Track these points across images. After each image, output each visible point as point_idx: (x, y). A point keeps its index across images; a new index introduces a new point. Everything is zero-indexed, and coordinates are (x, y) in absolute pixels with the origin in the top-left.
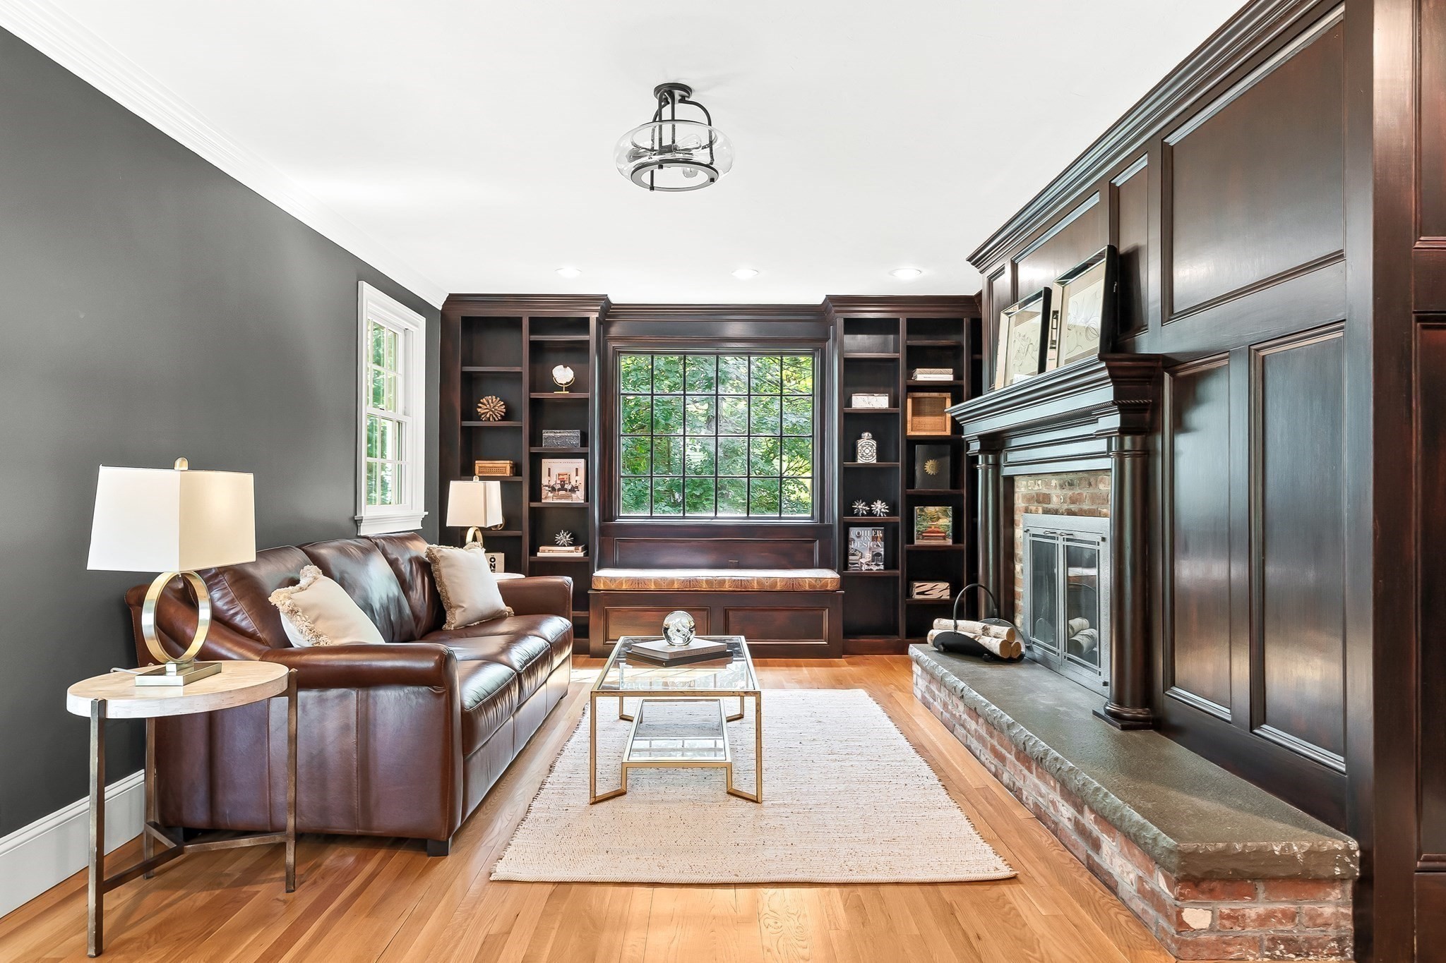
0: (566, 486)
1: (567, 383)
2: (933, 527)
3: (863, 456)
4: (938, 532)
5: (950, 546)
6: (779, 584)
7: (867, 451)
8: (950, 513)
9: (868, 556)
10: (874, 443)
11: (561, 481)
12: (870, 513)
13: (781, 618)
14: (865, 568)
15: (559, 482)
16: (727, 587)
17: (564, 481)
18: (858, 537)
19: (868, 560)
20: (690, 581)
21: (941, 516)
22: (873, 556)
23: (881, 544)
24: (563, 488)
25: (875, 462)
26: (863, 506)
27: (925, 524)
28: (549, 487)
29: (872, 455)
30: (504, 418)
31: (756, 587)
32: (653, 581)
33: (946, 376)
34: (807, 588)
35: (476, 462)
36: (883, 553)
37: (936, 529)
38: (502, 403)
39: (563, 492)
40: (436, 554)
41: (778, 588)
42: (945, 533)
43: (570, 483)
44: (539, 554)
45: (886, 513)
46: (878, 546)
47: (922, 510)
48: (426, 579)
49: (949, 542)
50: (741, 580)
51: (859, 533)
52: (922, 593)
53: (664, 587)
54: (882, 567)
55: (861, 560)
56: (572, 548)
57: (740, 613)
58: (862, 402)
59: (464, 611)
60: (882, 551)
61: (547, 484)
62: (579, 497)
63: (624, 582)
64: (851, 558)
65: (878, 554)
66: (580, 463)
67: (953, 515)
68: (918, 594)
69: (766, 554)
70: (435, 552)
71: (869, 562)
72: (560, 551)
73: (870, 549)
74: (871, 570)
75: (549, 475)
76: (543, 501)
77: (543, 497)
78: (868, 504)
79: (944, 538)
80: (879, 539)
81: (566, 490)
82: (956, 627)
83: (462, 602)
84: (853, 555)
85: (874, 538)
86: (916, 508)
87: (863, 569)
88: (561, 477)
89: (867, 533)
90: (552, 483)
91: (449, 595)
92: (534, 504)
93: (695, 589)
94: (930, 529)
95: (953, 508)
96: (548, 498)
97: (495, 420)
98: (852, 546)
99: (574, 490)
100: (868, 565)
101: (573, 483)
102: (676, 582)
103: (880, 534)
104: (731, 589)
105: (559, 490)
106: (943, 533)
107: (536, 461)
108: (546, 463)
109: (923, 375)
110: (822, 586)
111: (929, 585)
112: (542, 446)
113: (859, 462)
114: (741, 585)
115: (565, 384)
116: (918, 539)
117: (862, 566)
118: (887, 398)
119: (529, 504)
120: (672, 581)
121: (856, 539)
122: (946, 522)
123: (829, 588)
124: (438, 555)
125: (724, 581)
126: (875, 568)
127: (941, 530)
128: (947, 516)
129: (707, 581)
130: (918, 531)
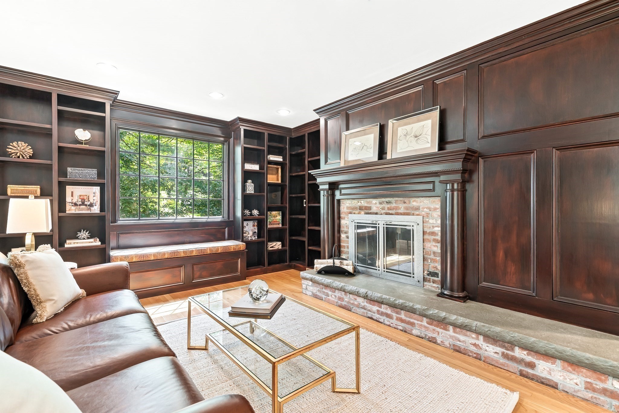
0: (86, 203)
1: (86, 140)
2: (275, 220)
3: (249, 190)
4: (277, 222)
5: (281, 227)
6: (220, 249)
7: (250, 188)
8: (281, 214)
9: (251, 233)
10: (253, 185)
11: (82, 200)
12: (251, 215)
13: (219, 265)
14: (250, 238)
15: (80, 200)
16: (194, 254)
17: (84, 200)
18: (247, 225)
19: (251, 235)
20: (174, 252)
21: (277, 215)
22: (253, 233)
23: (256, 228)
24: (83, 204)
25: (253, 193)
26: (249, 212)
27: (272, 219)
28: (72, 203)
29: (252, 190)
30: (31, 157)
31: (209, 252)
32: (153, 255)
33: (279, 159)
34: (232, 250)
35: (9, 186)
36: (257, 232)
37: (276, 221)
38: (30, 147)
39: (84, 207)
40: (20, 259)
41: (219, 251)
42: (279, 222)
43: (89, 201)
44: (66, 246)
45: (258, 215)
46: (255, 229)
47: (271, 213)
48: (11, 282)
49: (280, 226)
50: (201, 250)
51: (247, 224)
52: (272, 247)
53: (159, 257)
54: (256, 238)
55: (248, 235)
56: (92, 240)
57: (199, 266)
58: (249, 167)
59: (55, 303)
60: (256, 231)
61: (71, 201)
62: (96, 209)
63: (134, 257)
64: (244, 234)
65: (255, 232)
66: (97, 189)
67: (282, 215)
68: (271, 247)
69: (204, 235)
70: (19, 257)
71: (251, 236)
72: (83, 243)
73: (252, 230)
74: (252, 239)
75: (72, 196)
76: (67, 212)
77: (67, 209)
78: (251, 211)
79: (279, 224)
80: (255, 226)
81: (86, 205)
82: (334, 263)
83: (52, 295)
84: (245, 233)
85: (254, 226)
86: (268, 212)
87: (249, 239)
88: (82, 197)
89: (251, 223)
90: (74, 201)
91: (38, 292)
92: (61, 214)
93: (177, 256)
94: (273, 221)
95: (282, 212)
96: (71, 210)
97: (23, 158)
98: (245, 229)
99: (91, 205)
100: (251, 237)
101: (91, 201)
102: (166, 254)
103: (256, 224)
104: (196, 255)
105: (80, 205)
106: (278, 222)
107: (62, 186)
108: (69, 189)
109: (272, 158)
110: (238, 249)
111: (274, 243)
112: (67, 178)
113: (247, 192)
114: (202, 252)
115: (84, 141)
116: (269, 225)
117: (248, 238)
118: (258, 166)
119: (58, 214)
120: (164, 254)
121: (246, 226)
122: (279, 218)
123: (241, 249)
124: (23, 260)
125: (193, 251)
126: (254, 238)
127: (278, 221)
128: (280, 215)
129: (184, 252)
130: (269, 222)
